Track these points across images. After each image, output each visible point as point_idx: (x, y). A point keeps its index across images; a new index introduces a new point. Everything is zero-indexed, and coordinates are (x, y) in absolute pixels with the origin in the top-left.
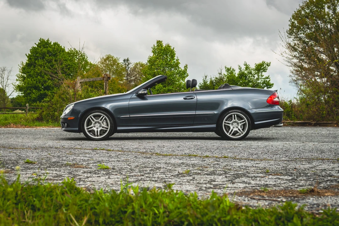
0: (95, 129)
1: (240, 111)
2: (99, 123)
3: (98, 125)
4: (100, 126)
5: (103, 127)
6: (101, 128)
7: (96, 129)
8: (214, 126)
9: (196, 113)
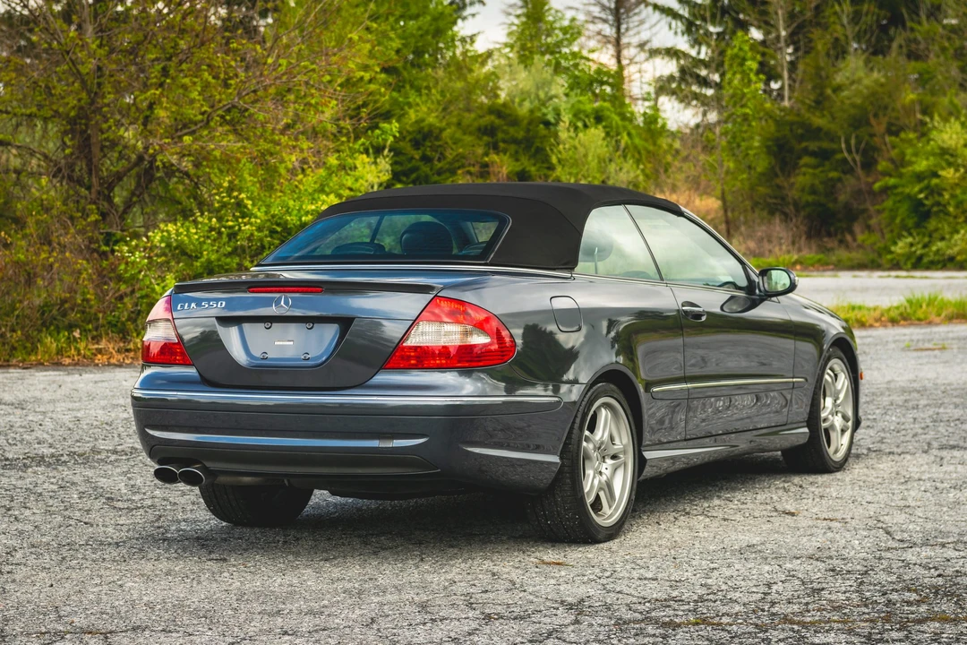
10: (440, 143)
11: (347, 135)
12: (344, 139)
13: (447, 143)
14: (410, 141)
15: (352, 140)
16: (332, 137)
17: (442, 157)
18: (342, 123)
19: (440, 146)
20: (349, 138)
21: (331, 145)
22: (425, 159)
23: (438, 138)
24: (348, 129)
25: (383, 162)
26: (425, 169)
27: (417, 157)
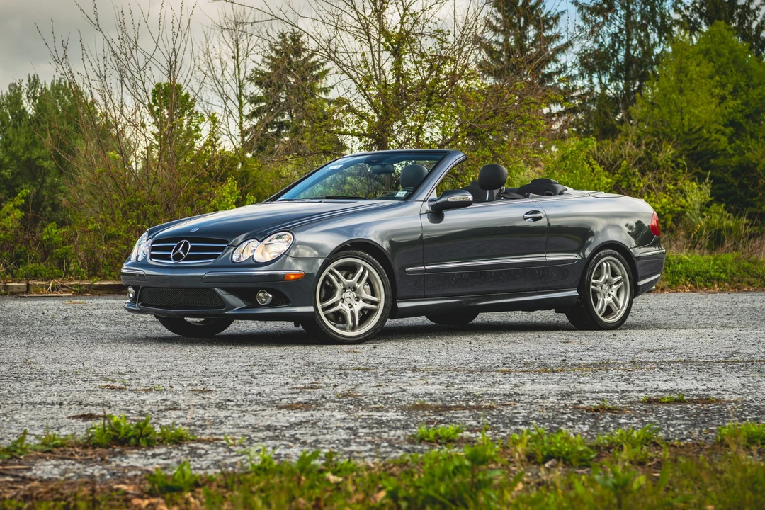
0: (343, 307)
1: (618, 253)
2: (354, 289)
3: (349, 294)
4: (358, 299)
5: (365, 301)
6: (361, 305)
7: (347, 308)
8: (574, 293)
9: (547, 258)
10: (755, 174)
11: (683, 168)
12: (680, 171)
13: (759, 174)
14: (733, 173)
15: (686, 172)
16: (670, 169)
17: (756, 184)
18: (679, 160)
19: (755, 177)
20: (684, 170)
21: (669, 175)
22: (742, 186)
23: (753, 170)
24: (684, 164)
25: (705, 186)
26: (740, 193)
27: (736, 184)
